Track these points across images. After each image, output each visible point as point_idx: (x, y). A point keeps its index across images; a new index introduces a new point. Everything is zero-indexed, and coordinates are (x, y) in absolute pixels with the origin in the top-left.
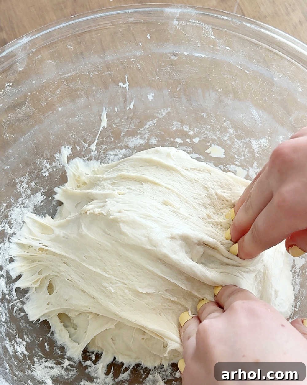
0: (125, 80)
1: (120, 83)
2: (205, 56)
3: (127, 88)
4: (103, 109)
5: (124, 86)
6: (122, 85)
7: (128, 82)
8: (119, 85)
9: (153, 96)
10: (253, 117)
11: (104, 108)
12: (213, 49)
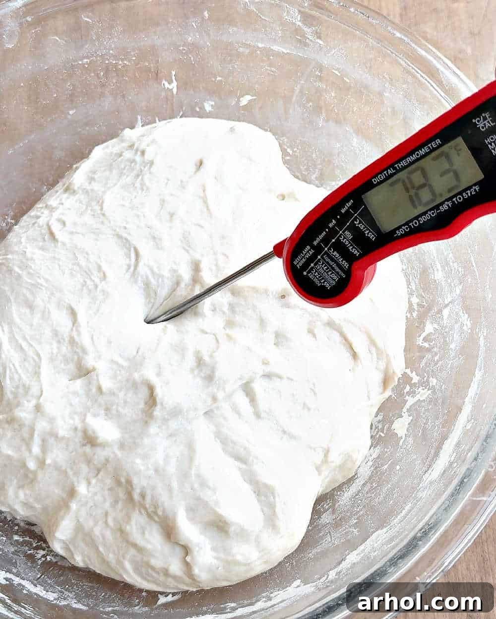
0: (172, 78)
1: (164, 82)
2: (288, 51)
3: (173, 90)
4: (137, 118)
5: (170, 87)
6: (167, 85)
7: (177, 81)
8: (162, 85)
9: (212, 106)
10: (352, 148)
11: (139, 117)
12: (300, 41)
